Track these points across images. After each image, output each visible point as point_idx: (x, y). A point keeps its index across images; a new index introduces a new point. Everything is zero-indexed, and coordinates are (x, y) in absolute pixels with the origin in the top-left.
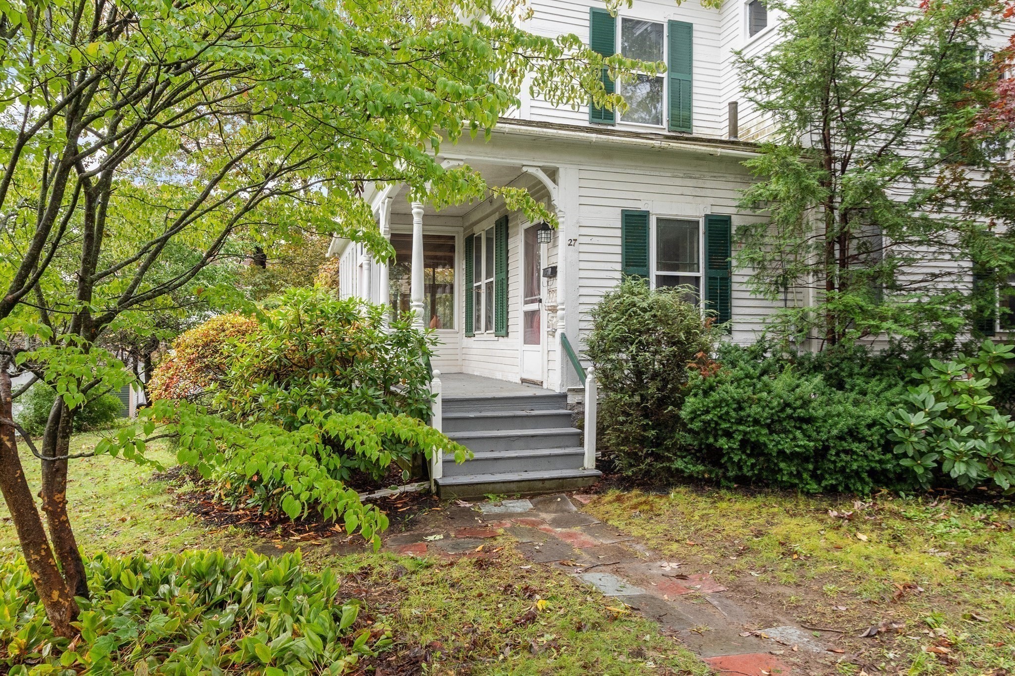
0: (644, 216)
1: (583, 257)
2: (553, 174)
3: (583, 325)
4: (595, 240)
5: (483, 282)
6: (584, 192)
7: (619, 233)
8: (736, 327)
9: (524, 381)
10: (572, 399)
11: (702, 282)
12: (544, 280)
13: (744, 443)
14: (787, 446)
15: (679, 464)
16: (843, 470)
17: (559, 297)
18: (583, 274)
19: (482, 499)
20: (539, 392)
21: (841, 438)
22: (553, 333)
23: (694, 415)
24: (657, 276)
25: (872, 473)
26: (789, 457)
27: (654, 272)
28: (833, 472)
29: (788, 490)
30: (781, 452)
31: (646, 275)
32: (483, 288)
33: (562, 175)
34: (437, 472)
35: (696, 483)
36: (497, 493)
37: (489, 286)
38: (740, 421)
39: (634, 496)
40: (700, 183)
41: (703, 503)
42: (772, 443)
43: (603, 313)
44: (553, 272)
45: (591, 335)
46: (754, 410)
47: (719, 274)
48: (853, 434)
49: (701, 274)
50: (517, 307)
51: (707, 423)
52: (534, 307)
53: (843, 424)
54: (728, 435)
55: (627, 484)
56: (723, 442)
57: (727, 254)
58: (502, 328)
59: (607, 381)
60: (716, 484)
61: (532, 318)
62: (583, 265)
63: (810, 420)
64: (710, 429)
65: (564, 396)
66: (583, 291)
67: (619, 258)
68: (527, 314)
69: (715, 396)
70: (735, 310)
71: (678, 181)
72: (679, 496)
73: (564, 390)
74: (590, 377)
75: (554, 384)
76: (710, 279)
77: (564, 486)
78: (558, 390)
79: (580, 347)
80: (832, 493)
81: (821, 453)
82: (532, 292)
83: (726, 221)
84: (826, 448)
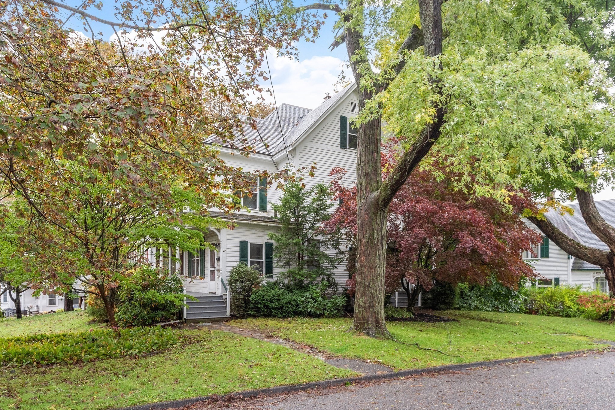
0: (246, 243)
1: (228, 255)
2: (219, 230)
3: (227, 275)
4: (232, 250)
5: (196, 259)
6: (228, 236)
7: (239, 248)
8: (274, 276)
9: (210, 293)
10: (224, 297)
11: (264, 262)
12: (216, 261)
13: (265, 306)
14: (274, 306)
15: (250, 312)
16: (287, 312)
17: (221, 267)
18: (228, 260)
19: (198, 323)
20: (214, 295)
21: (286, 304)
22: (218, 278)
23: (253, 299)
24: (251, 261)
25: (294, 312)
26: (275, 309)
27: (249, 260)
28: (285, 312)
29: (274, 316)
30: (272, 308)
31: (247, 261)
32: (196, 261)
33: (221, 231)
34: (185, 316)
35: (254, 317)
36: (202, 321)
37: (198, 260)
38: (264, 300)
39: (239, 320)
40: (264, 233)
41: (254, 320)
42: (271, 305)
43: (232, 272)
44: (219, 259)
45: (228, 278)
46: (266, 297)
47: (269, 260)
48: (289, 303)
49: (264, 260)
50: (208, 269)
51: (256, 301)
52: (213, 269)
53: (286, 300)
54: (261, 304)
55: (237, 318)
56: (259, 306)
57: (272, 254)
58: (202, 276)
59: (233, 291)
60: (258, 317)
61: (212, 272)
62: (228, 258)
63: (280, 300)
64: (256, 303)
65: (222, 296)
66: (228, 265)
67: (239, 255)
68: (211, 271)
69: (257, 294)
70: (274, 271)
71: (257, 232)
72: (249, 320)
73: (222, 295)
74: (228, 290)
75: (219, 293)
76: (266, 262)
77: (220, 320)
78: (220, 295)
79: (226, 282)
80: (285, 317)
81: (282, 308)
82: (213, 265)
83: (272, 244)
84: (283, 306)
